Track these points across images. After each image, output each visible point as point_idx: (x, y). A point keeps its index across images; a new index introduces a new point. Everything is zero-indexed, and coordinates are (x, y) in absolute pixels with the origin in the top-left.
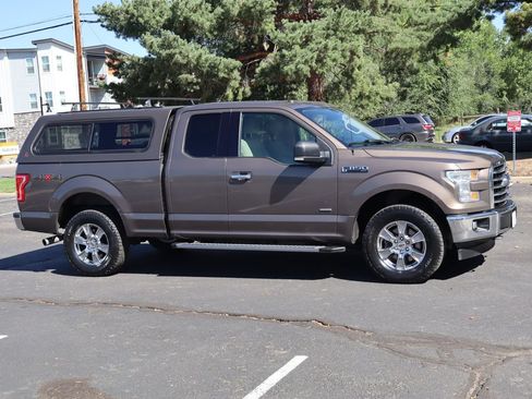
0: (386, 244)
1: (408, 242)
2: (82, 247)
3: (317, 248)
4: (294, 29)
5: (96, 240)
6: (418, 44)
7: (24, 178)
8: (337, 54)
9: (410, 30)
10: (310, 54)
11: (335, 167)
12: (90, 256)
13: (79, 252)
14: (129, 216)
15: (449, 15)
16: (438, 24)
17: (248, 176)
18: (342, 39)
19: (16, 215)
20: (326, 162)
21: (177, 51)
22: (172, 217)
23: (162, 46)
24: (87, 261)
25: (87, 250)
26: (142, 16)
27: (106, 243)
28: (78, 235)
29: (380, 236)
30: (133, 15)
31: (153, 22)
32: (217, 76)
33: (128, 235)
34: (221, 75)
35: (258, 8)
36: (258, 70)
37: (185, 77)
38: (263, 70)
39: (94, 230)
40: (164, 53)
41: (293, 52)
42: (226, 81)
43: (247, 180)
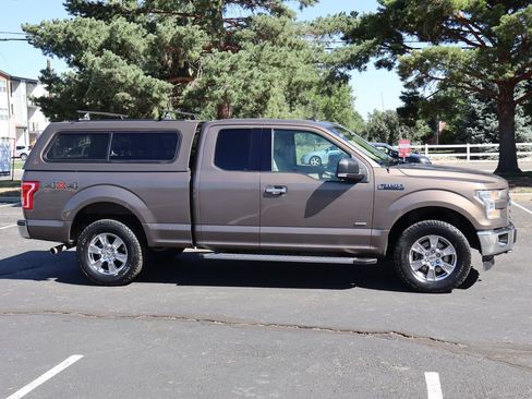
0: (417, 257)
1: (439, 255)
2: (97, 257)
3: (350, 260)
4: (223, 58)
5: (112, 249)
6: (317, 79)
7: (33, 185)
8: (259, 83)
9: (310, 66)
10: (238, 82)
11: (371, 183)
12: (105, 266)
13: (93, 262)
14: (152, 226)
15: (343, 56)
16: (333, 64)
17: (283, 190)
18: (263, 70)
19: (20, 223)
20: (362, 179)
21: (117, 70)
22: (199, 228)
23: (103, 65)
24: (102, 271)
25: (102, 260)
26: (81, 36)
27: (124, 253)
28: (92, 244)
29: (413, 248)
30: (71, 34)
31: (91, 42)
32: (151, 96)
33: (149, 244)
34: (155, 95)
35: (189, 37)
36: (184, 93)
37: (122, 95)
38: (190, 92)
39: (111, 240)
40: (105, 71)
41: (222, 78)
42: (156, 101)
43: (281, 193)
